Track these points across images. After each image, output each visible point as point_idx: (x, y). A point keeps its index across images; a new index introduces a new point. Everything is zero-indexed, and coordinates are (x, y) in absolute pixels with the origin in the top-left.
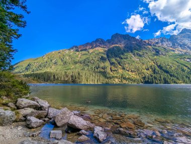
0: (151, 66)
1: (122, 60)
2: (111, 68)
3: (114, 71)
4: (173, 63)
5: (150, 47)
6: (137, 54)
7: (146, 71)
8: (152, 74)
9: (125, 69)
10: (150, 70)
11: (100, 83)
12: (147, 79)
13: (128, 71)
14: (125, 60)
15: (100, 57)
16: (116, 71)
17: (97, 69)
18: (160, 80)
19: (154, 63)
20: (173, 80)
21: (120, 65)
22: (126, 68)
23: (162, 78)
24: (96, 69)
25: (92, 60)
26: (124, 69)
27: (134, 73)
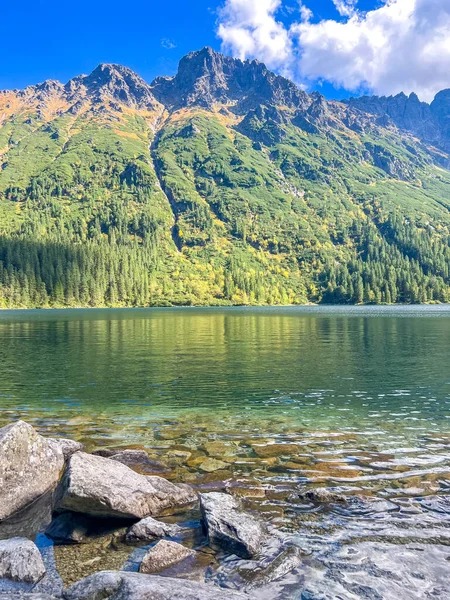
0: (353, 228)
1: (230, 193)
2: (175, 230)
3: (190, 244)
4: (436, 217)
5: (352, 134)
6: (298, 167)
7: (329, 245)
8: (355, 262)
9: (240, 236)
10: (350, 243)
11: (121, 305)
12: (332, 285)
13: (256, 245)
14: (243, 193)
15: (122, 169)
16: (200, 243)
17: (105, 229)
18: (383, 289)
19: (366, 212)
20: (430, 285)
21: (220, 216)
22: (246, 233)
23: (393, 279)
24: (97, 229)
25: (77, 179)
26: (236, 234)
27: (279, 257)
